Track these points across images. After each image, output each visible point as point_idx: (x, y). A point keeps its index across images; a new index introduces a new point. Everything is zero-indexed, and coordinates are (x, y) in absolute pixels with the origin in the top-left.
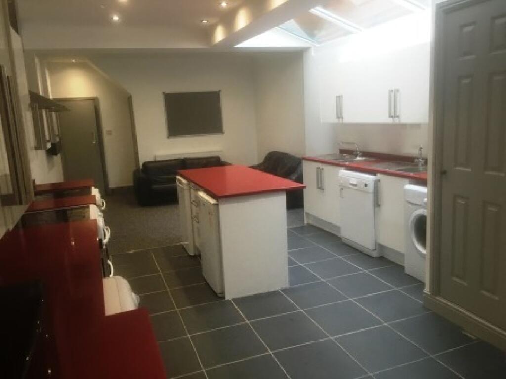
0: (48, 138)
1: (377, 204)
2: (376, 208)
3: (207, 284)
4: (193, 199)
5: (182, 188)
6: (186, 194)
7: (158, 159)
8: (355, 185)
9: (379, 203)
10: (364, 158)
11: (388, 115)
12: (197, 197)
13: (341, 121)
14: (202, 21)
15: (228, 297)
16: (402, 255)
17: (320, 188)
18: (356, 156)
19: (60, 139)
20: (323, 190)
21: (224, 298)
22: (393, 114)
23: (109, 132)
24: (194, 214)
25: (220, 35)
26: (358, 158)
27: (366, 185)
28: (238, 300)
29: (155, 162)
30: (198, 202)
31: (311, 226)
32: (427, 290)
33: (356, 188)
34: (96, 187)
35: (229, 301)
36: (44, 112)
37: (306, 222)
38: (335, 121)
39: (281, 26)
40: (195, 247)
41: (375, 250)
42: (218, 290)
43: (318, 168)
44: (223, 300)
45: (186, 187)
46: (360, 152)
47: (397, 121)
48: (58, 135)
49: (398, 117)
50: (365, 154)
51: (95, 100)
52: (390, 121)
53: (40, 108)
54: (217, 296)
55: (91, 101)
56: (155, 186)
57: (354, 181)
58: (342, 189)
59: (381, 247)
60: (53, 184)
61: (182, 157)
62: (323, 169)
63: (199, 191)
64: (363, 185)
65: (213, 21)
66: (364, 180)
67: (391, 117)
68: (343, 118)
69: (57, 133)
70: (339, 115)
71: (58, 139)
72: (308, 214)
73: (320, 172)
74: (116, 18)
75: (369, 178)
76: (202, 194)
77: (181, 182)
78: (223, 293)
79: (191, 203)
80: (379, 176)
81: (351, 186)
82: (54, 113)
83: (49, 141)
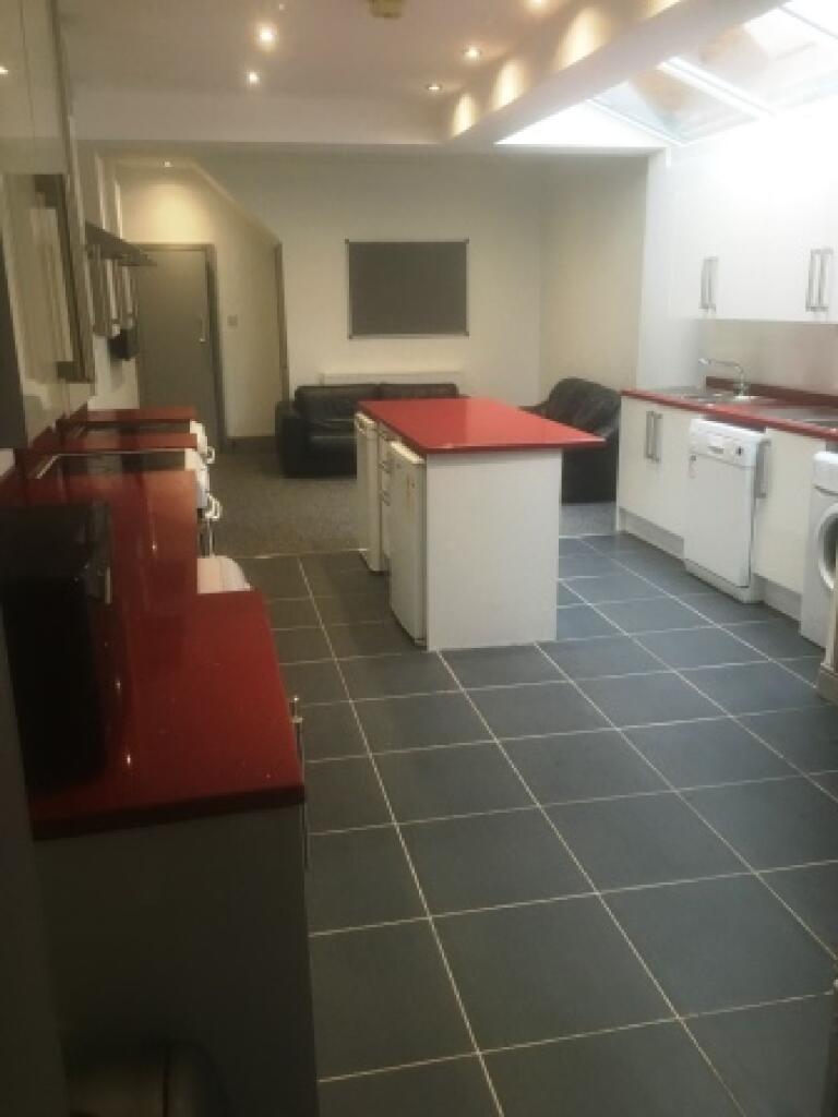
0: (114, 315)
1: (759, 492)
2: (757, 500)
3: (398, 624)
4: (385, 458)
5: (365, 438)
6: (372, 446)
7: (328, 382)
8: (718, 450)
9: (764, 491)
10: (752, 397)
11: (804, 305)
12: (391, 454)
13: (710, 315)
14: (428, 86)
15: (434, 646)
16: (797, 597)
17: (652, 455)
18: (737, 392)
19: (136, 322)
20: (658, 460)
21: (425, 648)
22: (814, 302)
23: (233, 322)
24: (384, 489)
25: (464, 118)
26: (741, 398)
27: (740, 451)
28: (451, 655)
29: (323, 387)
30: (391, 464)
31: (628, 537)
32: (827, 662)
33: (720, 456)
34: (198, 421)
35: (434, 655)
36: (109, 264)
37: (618, 528)
38: (699, 313)
39: (598, 98)
40: (382, 555)
41: (747, 587)
42: (415, 633)
43: (651, 414)
44: (423, 652)
45: (371, 435)
46: (746, 384)
47: (822, 318)
48: (133, 315)
49: (824, 309)
50: (756, 389)
51: (207, 250)
52: (809, 317)
53: (103, 256)
54: (414, 645)
55: (199, 253)
56: (317, 438)
57: (718, 442)
58: (693, 458)
59: (761, 582)
60: (120, 413)
61: (378, 381)
62: (660, 416)
63: (393, 440)
64: (733, 453)
65: (450, 87)
66: (737, 440)
67: (810, 308)
68: (715, 309)
69: (130, 310)
70: (707, 302)
71: (131, 323)
72: (623, 511)
73: (654, 422)
74: (253, 78)
75: (749, 437)
76: (399, 448)
77: (362, 425)
78: (424, 638)
79: (380, 466)
80: (769, 433)
81: (710, 453)
82: (125, 270)
83: (116, 322)
